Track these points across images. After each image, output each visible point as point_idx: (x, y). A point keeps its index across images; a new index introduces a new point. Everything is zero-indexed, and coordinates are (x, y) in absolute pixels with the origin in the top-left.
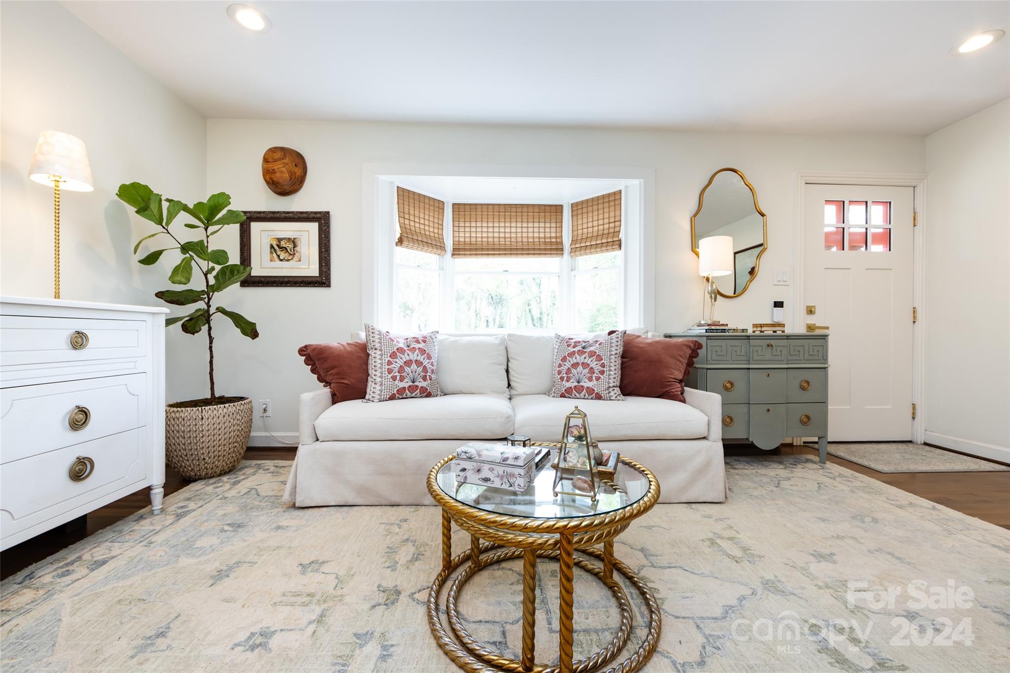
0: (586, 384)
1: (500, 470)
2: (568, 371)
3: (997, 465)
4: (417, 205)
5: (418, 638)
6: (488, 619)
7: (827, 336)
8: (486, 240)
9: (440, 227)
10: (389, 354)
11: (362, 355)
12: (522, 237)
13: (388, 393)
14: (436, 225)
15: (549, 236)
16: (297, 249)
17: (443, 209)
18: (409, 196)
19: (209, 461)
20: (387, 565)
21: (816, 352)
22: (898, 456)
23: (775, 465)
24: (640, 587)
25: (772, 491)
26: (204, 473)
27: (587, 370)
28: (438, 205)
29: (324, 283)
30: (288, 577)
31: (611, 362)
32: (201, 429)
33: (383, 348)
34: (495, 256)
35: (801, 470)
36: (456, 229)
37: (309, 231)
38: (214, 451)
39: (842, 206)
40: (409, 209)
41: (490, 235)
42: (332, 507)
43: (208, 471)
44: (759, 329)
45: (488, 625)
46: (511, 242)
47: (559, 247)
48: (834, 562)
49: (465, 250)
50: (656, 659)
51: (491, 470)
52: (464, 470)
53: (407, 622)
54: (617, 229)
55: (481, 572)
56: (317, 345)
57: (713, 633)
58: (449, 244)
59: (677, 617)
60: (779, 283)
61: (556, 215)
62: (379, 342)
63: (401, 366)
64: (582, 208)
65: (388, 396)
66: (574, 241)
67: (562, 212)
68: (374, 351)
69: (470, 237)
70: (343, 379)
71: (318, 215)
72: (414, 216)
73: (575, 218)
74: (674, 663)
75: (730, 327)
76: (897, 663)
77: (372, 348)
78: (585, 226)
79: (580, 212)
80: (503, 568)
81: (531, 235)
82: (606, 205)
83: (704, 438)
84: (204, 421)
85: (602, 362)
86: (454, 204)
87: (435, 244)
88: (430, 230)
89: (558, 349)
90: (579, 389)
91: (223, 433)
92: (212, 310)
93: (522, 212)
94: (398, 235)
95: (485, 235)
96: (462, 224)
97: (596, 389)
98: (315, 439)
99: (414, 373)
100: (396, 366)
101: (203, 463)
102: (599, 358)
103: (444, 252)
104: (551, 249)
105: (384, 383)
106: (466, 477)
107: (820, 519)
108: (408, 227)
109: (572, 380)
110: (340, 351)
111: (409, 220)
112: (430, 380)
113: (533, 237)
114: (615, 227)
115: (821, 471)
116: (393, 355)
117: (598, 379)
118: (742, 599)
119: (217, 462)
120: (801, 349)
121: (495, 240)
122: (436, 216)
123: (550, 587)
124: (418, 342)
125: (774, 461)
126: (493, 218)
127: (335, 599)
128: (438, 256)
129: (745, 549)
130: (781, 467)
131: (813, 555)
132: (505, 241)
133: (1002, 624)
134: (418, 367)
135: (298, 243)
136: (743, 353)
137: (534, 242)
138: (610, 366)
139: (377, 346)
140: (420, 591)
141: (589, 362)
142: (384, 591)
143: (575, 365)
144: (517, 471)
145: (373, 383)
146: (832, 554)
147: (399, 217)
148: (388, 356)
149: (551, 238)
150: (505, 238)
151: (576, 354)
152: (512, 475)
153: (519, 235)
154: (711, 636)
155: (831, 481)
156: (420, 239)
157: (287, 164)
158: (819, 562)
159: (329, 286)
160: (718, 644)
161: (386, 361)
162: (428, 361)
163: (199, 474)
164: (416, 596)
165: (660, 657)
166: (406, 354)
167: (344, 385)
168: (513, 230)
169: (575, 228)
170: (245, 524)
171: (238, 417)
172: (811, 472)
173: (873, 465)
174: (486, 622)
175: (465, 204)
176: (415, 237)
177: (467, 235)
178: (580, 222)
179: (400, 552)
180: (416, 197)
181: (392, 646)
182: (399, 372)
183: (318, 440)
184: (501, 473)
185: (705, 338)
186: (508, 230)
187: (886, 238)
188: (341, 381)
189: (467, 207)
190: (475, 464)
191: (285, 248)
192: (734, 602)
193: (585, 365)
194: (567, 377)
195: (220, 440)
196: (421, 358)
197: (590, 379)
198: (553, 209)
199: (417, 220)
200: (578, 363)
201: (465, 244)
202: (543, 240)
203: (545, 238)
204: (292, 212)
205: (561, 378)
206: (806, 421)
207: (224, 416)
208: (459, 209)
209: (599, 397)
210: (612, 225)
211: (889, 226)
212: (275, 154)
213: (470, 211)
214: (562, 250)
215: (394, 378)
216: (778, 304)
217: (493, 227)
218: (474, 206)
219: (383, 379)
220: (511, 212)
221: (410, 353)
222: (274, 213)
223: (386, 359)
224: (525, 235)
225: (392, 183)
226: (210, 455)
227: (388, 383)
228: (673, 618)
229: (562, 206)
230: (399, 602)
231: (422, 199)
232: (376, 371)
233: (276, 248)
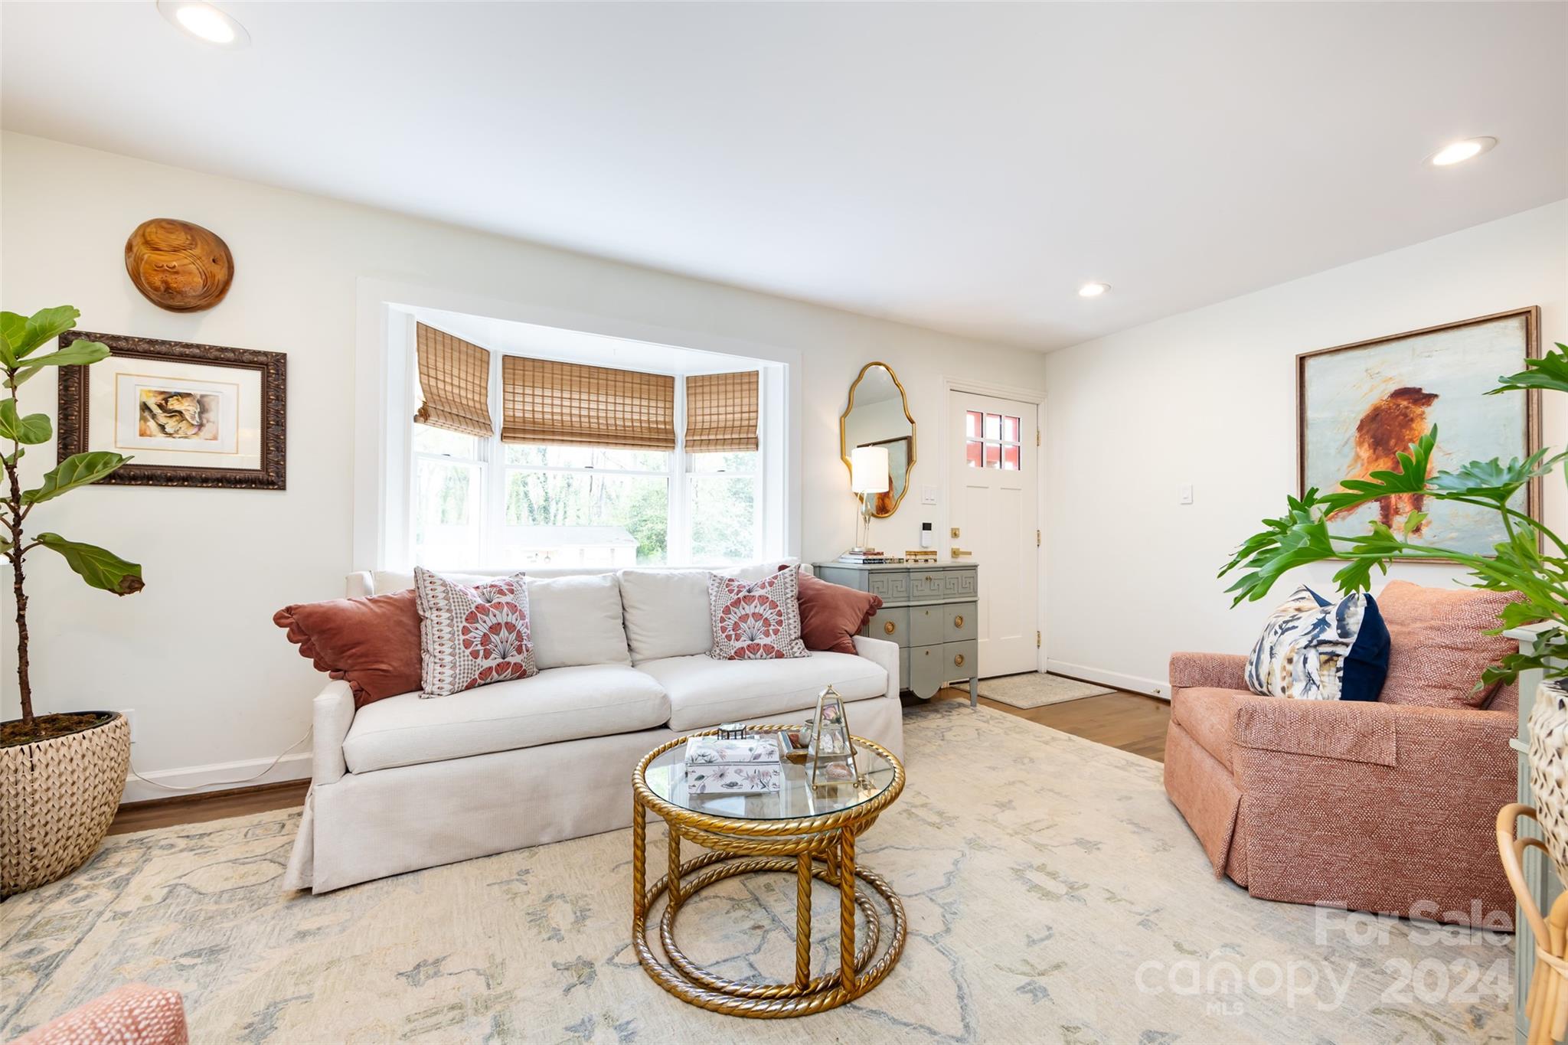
0: (762, 640)
1: (750, 770)
2: (736, 626)
3: (1102, 688)
4: (448, 355)
5: (655, 1004)
6: (724, 957)
7: (976, 566)
8: (559, 418)
9: (483, 391)
10: (464, 617)
11: (406, 620)
12: (615, 418)
13: (465, 679)
14: (477, 389)
15: (655, 419)
16: (210, 416)
17: (488, 363)
18: (435, 339)
19: (45, 853)
20: (545, 936)
21: (968, 585)
22: (1030, 689)
23: (932, 716)
24: (866, 876)
25: (940, 745)
26: (27, 879)
27: (760, 623)
28: (480, 356)
29: (273, 483)
30: (392, 996)
31: (788, 608)
32: (29, 789)
33: (453, 608)
34: (574, 444)
35: (957, 717)
36: (510, 397)
37: (238, 385)
38: (59, 830)
39: (981, 417)
40: (436, 360)
41: (566, 410)
42: (380, 881)
43: (37, 874)
44: (913, 557)
45: (728, 964)
46: (598, 423)
47: (670, 437)
48: (1014, 809)
49: (524, 431)
50: (909, 940)
51: (739, 772)
52: (701, 777)
53: (628, 992)
54: (752, 423)
55: (682, 910)
56: (314, 606)
57: (946, 901)
58: (498, 422)
59: (910, 896)
60: (927, 502)
61: (665, 391)
62: (445, 598)
63: (485, 635)
64: (702, 386)
65: (465, 684)
66: (690, 431)
67: (673, 388)
68: (436, 613)
69: (533, 411)
70: (377, 662)
71: (263, 359)
72: (444, 372)
73: (692, 398)
74: (926, 938)
75: (886, 556)
76: (1081, 883)
77: (431, 608)
78: (707, 411)
79: (699, 390)
80: (706, 898)
81: (628, 416)
82: (738, 387)
83: (883, 696)
84: (36, 774)
85: (777, 610)
86: (505, 357)
87: (474, 419)
88: (468, 396)
89: (716, 596)
90: (754, 649)
91: (82, 789)
92: (25, 541)
93: (615, 381)
94: (419, 405)
95: (557, 410)
96: (519, 390)
97: (775, 646)
98: (344, 771)
99: (505, 643)
100: (476, 635)
101: (29, 859)
102: (774, 605)
103: (490, 433)
104: (658, 440)
105: (458, 664)
106: (704, 786)
107: (990, 768)
108: (434, 391)
109: (742, 639)
110: (363, 614)
111: (436, 379)
112: (527, 651)
113: (632, 420)
114: (749, 419)
115: (975, 716)
116: (472, 618)
117: (776, 632)
118: (956, 863)
119: (61, 852)
120: (955, 581)
121: (574, 419)
122: (477, 374)
123: (772, 903)
124: (501, 592)
125: (930, 711)
126: (571, 385)
127: (502, 999)
128: (476, 438)
129: (940, 814)
130: (939, 716)
131: (995, 805)
132: (589, 422)
133: (1134, 832)
134: (510, 633)
135: (212, 405)
136: (904, 589)
137: (633, 426)
138: (788, 614)
139: (442, 603)
140: (617, 954)
141: (761, 612)
142: (567, 969)
143: (744, 618)
144: (771, 768)
145: (437, 667)
146: (1010, 801)
147: (420, 373)
148: (463, 620)
149: (657, 422)
150: (589, 417)
151: (742, 602)
152: (767, 774)
153: (611, 414)
154: (945, 904)
155: (986, 725)
156: (454, 411)
157: (200, 258)
158: (1003, 811)
159: (282, 487)
160: (954, 910)
161: (460, 628)
162: (521, 622)
163: (12, 884)
164: (617, 960)
165: (913, 937)
166: (491, 614)
167: (381, 673)
168: (602, 406)
169: (692, 412)
170: (222, 946)
171: (113, 754)
172: (966, 717)
173: (1015, 703)
174: (724, 961)
175: (524, 359)
176: (447, 409)
177: (528, 407)
178: (699, 404)
179: (551, 915)
180: (448, 341)
181: (628, 1023)
182: (482, 644)
183: (347, 771)
184: (751, 773)
185: (867, 572)
186: (593, 405)
187: (1017, 455)
188: (374, 667)
189: (527, 363)
190: (716, 768)
191: (180, 412)
192: (951, 868)
193: (757, 616)
194: (736, 635)
195: (72, 805)
196: (512, 619)
197: (767, 634)
198: (661, 382)
199: (448, 380)
200: (747, 614)
201: (524, 422)
202: (647, 425)
203: (649, 422)
204: (198, 346)
205: (726, 636)
206: (960, 661)
207: (83, 756)
208: (514, 364)
209: (780, 655)
210: (745, 416)
211: (1018, 444)
212: (173, 237)
213: (534, 371)
214: (673, 441)
215: (475, 655)
216: (927, 527)
217: (570, 399)
218: (540, 364)
219: (457, 657)
220: (598, 379)
221: (497, 612)
222: (151, 342)
223: (459, 624)
224: (619, 415)
225: (410, 316)
226: (47, 839)
227: (466, 663)
228: (907, 899)
229: (672, 379)
230: (599, 975)
231: (456, 345)
232: (441, 645)
233: (157, 410)
